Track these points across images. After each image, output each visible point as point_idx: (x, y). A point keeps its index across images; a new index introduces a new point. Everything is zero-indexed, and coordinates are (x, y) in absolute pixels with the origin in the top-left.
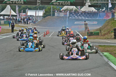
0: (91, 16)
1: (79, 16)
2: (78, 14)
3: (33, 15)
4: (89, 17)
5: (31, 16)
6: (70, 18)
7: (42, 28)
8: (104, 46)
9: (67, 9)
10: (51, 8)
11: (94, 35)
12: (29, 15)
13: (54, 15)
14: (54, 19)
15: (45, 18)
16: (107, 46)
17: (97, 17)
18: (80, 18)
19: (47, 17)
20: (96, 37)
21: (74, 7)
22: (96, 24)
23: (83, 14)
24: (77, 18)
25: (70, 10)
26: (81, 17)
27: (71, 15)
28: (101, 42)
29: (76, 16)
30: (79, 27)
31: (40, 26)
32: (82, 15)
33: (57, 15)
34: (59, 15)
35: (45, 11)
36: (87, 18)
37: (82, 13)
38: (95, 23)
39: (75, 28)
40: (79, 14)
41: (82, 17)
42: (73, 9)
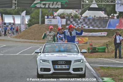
1: (80, 24)
2: (79, 22)
3: (13, 23)
4: (95, 25)
5: (10, 24)
6: (67, 27)
7: (26, 42)
8: (108, 68)
9: (62, 14)
10: (39, 12)
11: (97, 52)
12: (7, 23)
13: (43, 22)
14: (44, 28)
15: (31, 27)
16: (113, 68)
17: (106, 26)
19: (33, 26)
20: (99, 55)
21: (73, 12)
22: (106, 35)
23: (86, 20)
25: (68, 14)
27: (69, 22)
28: (105, 62)
29: (75, 23)
30: (80, 39)
31: (22, 39)
32: (83, 23)
33: (48, 23)
34: (51, 23)
35: (31, 17)
38: (103, 35)
40: (81, 20)
41: (84, 25)
42: (71, 13)
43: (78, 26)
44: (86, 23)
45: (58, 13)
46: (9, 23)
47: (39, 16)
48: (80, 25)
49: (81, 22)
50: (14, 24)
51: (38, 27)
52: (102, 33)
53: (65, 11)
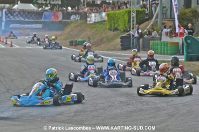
0: (33, 16)
2: (15, 14)
4: (31, 18)
17: (42, 18)
18: (18, 19)
22: (41, 27)
23: (22, 13)
24: (13, 19)
29: (11, 15)
32: (19, 15)
36: (27, 20)
38: (38, 27)
41: (20, 18)
44: (22, 16)
48: (16, 18)
49: (17, 15)
52: (38, 25)
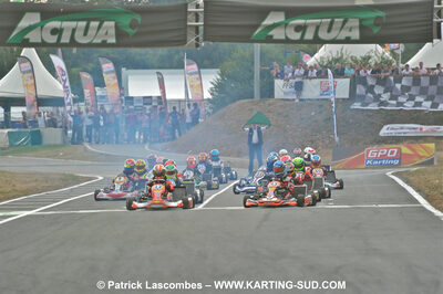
1: (403, 94)
2: (398, 86)
3: (159, 97)
5: (147, 99)
6: (357, 105)
9: (337, 60)
10: (252, 55)
12: (139, 99)
13: (268, 91)
15: (225, 109)
18: (409, 106)
19: (232, 106)
21: (376, 51)
23: (425, 82)
24: (392, 106)
25: (356, 61)
26: (411, 98)
27: (360, 90)
29: (386, 92)
30: (405, 150)
32: (414, 91)
33: (286, 93)
35: (222, 75)
37: (416, 79)
39: (384, 157)
40: (405, 82)
41: (418, 99)
42: (369, 58)
43: (394, 102)
44: (423, 92)
45: (321, 58)
46: (145, 98)
47: (252, 71)
48: (401, 99)
49: (405, 89)
50: (162, 100)
51: (251, 110)
53: (344, 51)
